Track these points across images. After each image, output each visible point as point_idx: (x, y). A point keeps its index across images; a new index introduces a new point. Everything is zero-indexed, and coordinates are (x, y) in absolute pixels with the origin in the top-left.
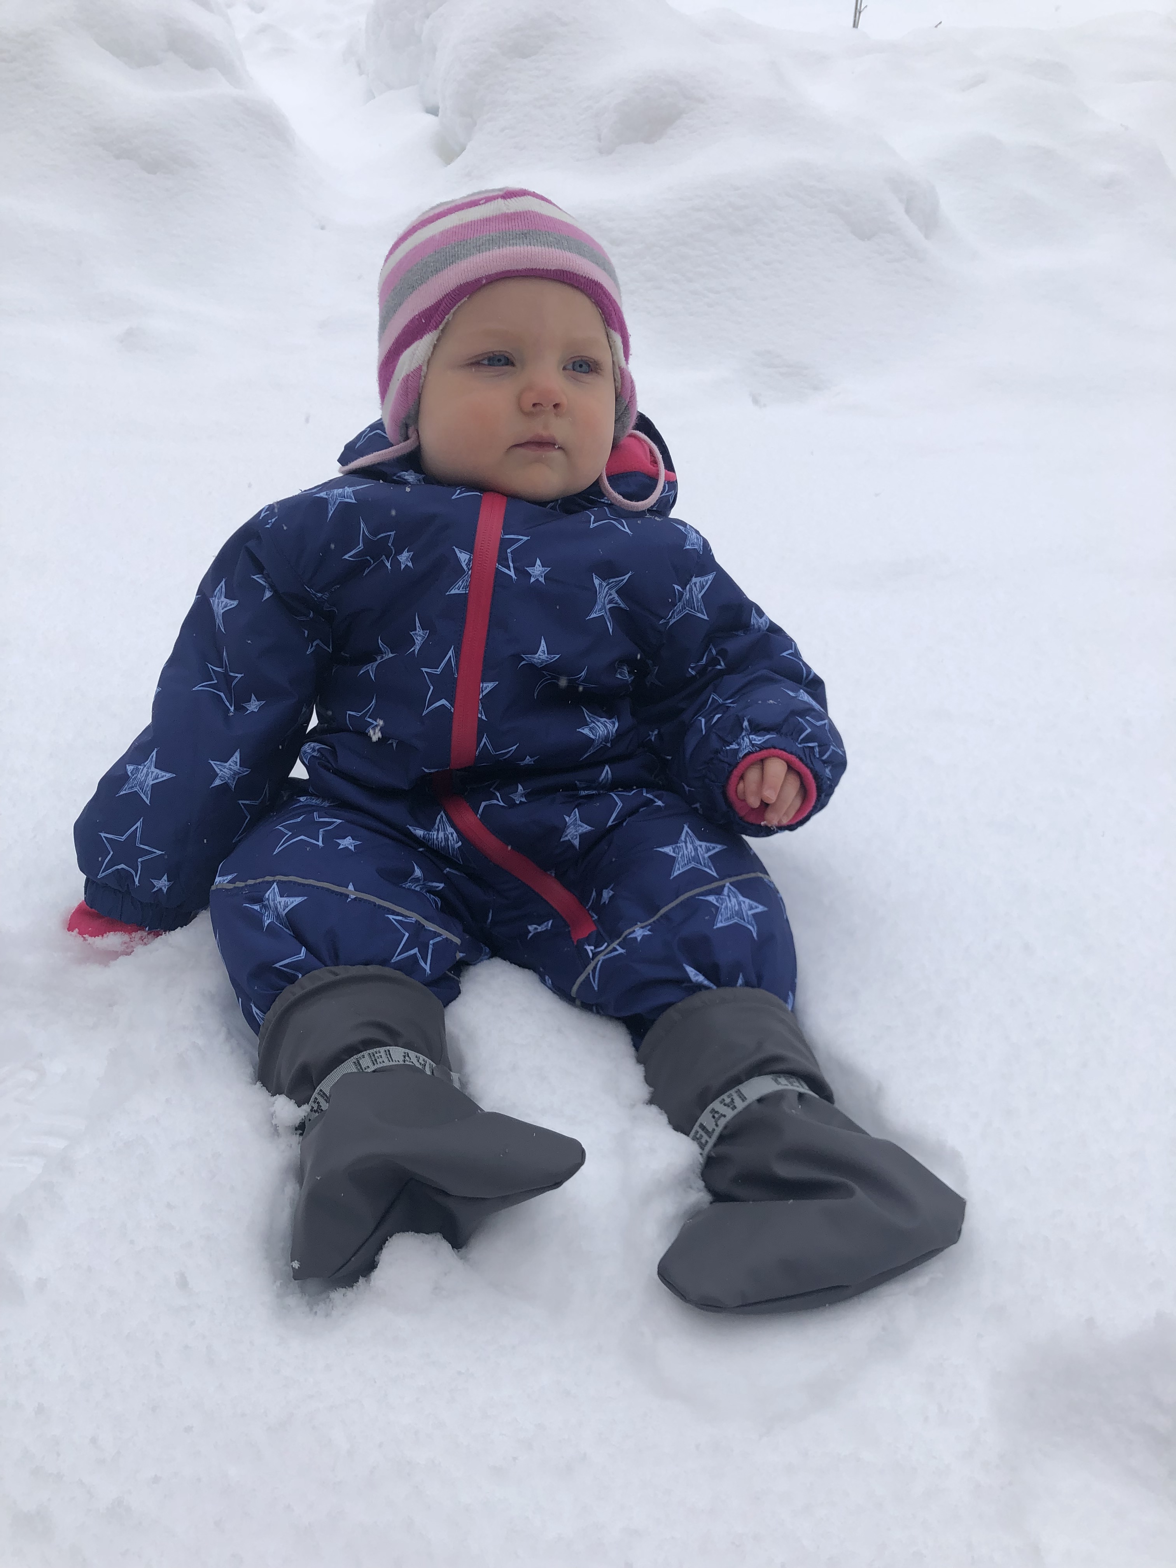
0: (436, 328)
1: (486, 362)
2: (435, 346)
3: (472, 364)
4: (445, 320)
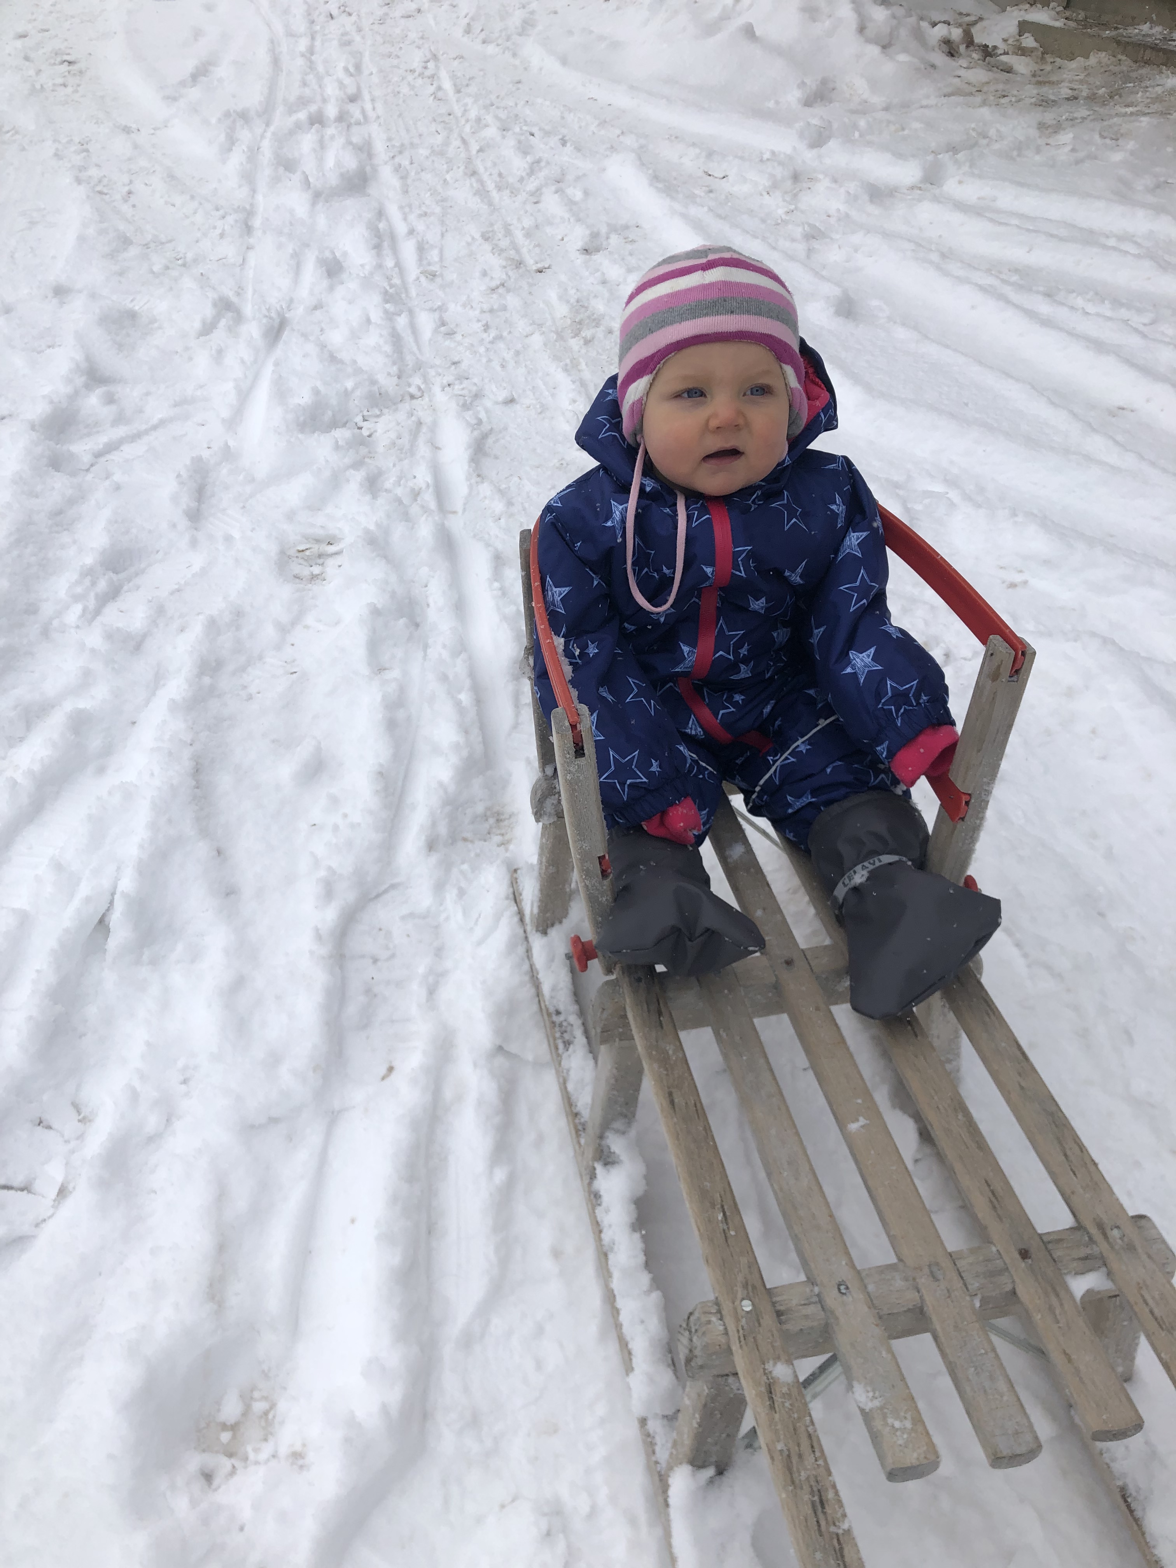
0: (651, 373)
1: (686, 395)
2: (651, 385)
3: (676, 397)
4: (657, 368)
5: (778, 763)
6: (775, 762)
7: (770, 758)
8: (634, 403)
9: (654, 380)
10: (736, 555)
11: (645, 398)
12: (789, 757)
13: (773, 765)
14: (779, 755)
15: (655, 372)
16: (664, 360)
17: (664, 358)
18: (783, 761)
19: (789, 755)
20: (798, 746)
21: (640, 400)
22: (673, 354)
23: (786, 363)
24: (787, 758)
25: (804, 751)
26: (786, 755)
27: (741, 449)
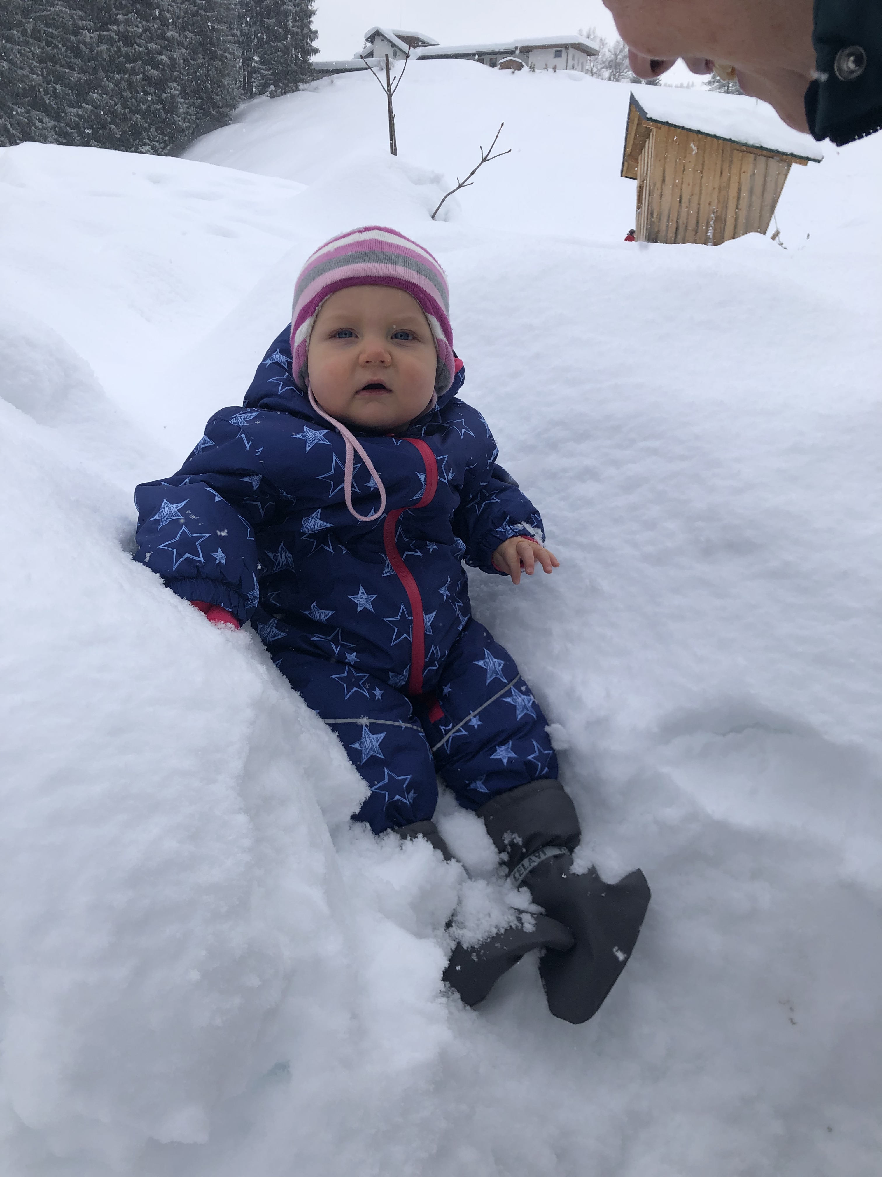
0: (312, 315)
2: (313, 327)
3: (332, 337)
4: (317, 310)
5: (451, 734)
6: (447, 732)
7: (443, 728)
8: (299, 345)
9: (314, 323)
11: (308, 340)
12: (461, 729)
13: (446, 734)
14: (451, 725)
15: (314, 315)
16: (322, 303)
17: (321, 300)
18: (455, 732)
19: (461, 727)
20: (470, 720)
21: (305, 341)
22: (329, 296)
23: (431, 313)
24: (459, 731)
25: (476, 727)
26: (459, 726)
27: (388, 385)
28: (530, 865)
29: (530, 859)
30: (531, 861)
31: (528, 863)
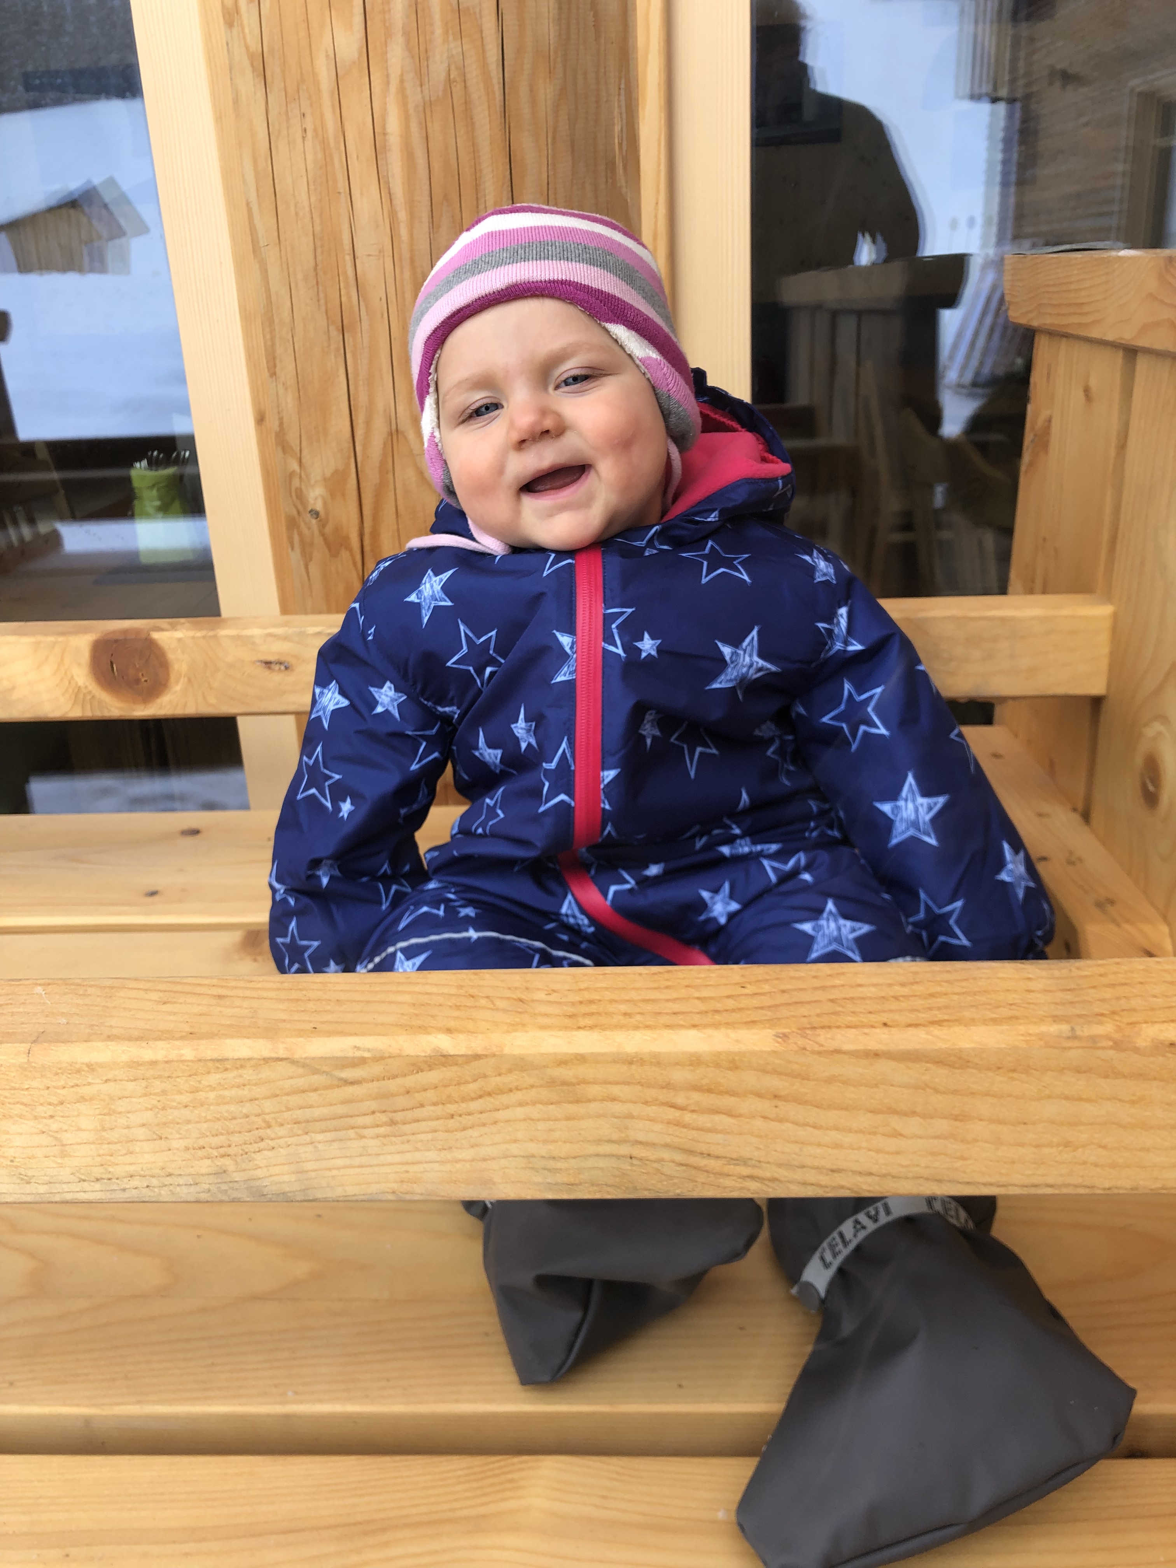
2: (437, 410)
3: (466, 419)
4: (432, 382)
8: (428, 446)
9: (437, 404)
10: (608, 620)
11: (436, 435)
15: (431, 390)
21: (432, 437)
22: (438, 352)
23: (611, 322)
28: (855, 1236)
29: (857, 1222)
30: (858, 1226)
31: (852, 1231)
